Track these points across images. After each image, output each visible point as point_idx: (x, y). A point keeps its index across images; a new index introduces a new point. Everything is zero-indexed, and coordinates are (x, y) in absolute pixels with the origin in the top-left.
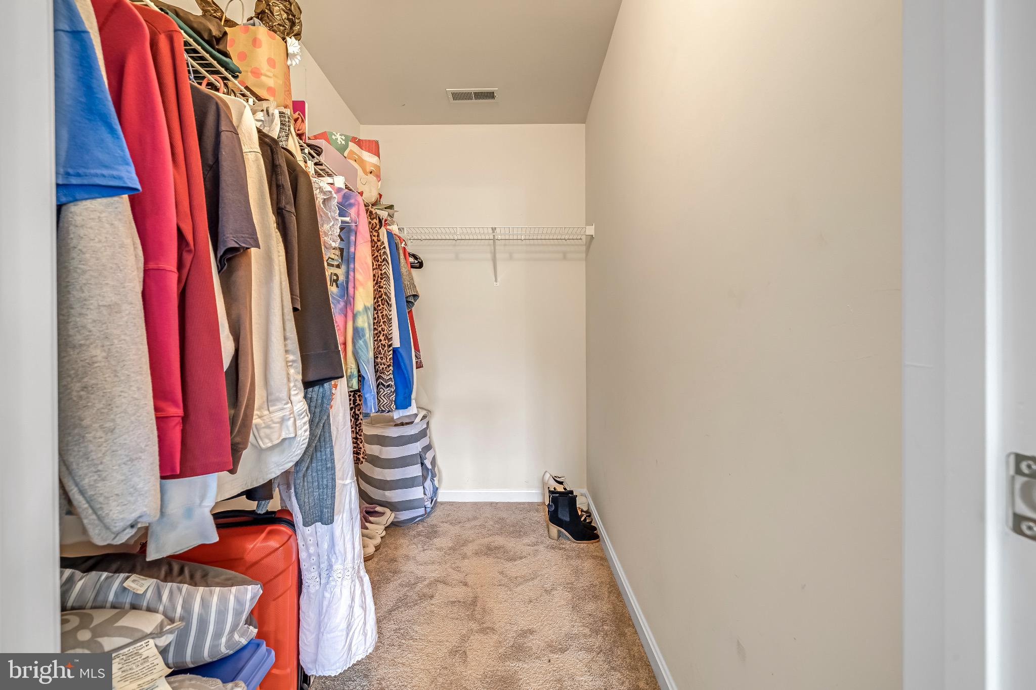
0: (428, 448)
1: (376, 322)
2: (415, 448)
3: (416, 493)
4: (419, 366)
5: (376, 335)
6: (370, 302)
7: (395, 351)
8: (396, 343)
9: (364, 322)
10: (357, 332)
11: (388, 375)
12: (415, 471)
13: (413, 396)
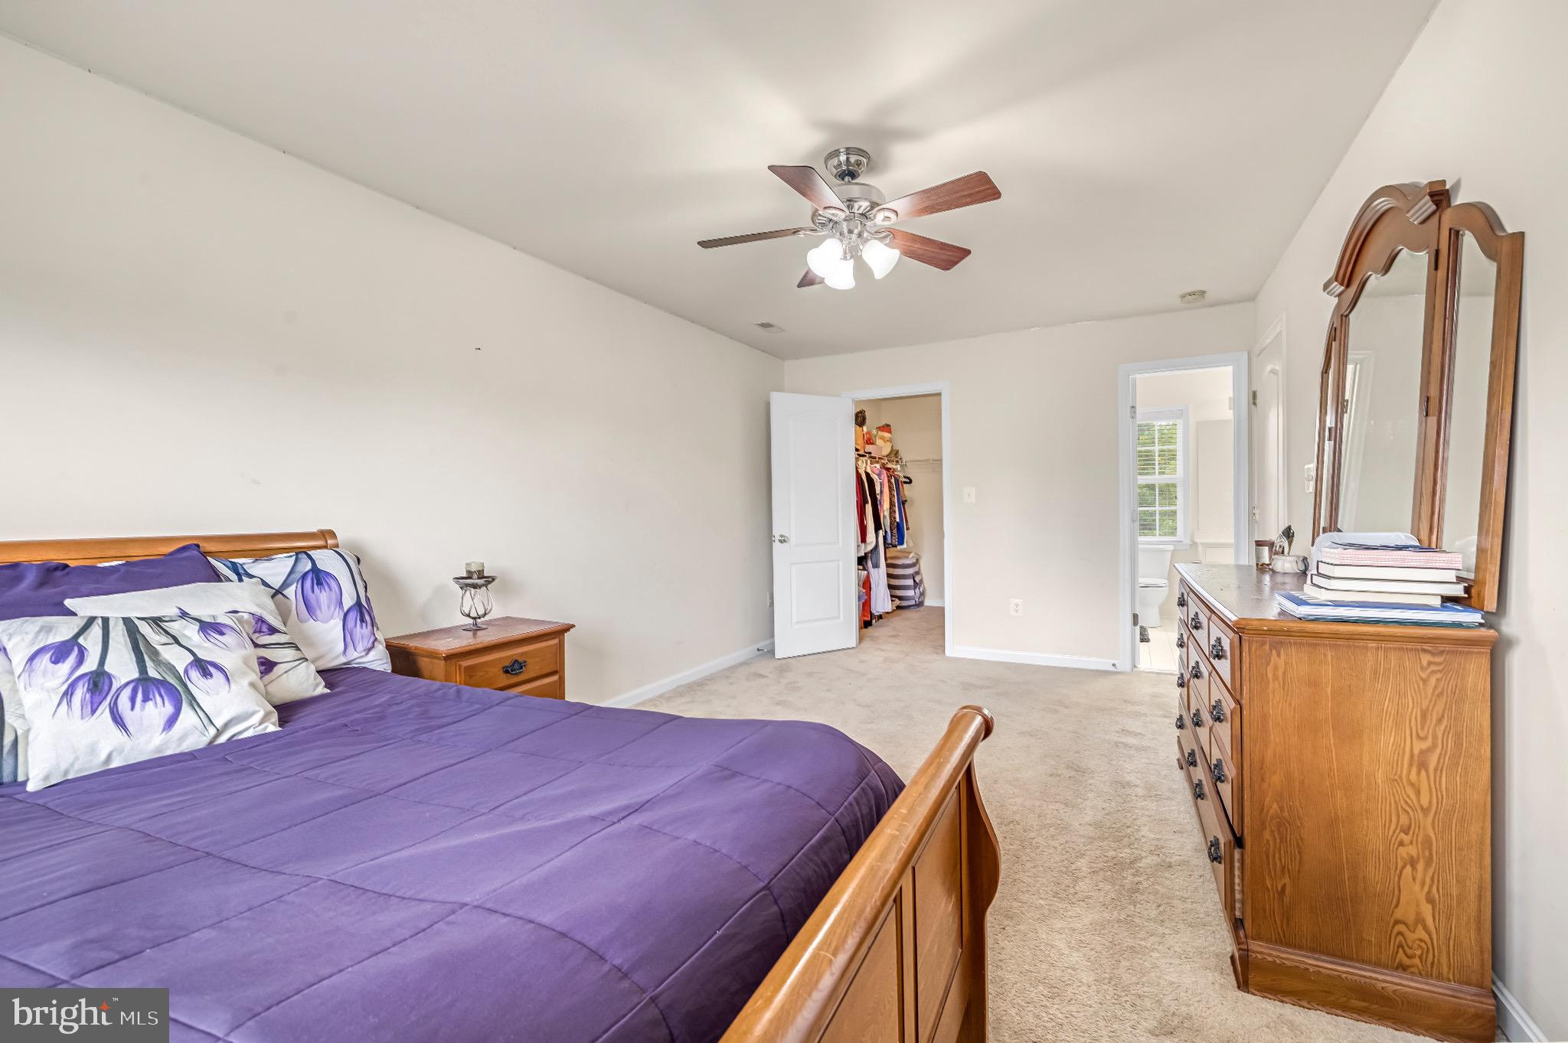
0: (918, 573)
1: (890, 513)
2: (910, 571)
3: (910, 593)
4: (908, 529)
5: (890, 518)
6: (888, 506)
7: (897, 523)
8: (898, 520)
9: (887, 513)
10: (884, 516)
11: (895, 531)
12: (910, 582)
13: (905, 540)
